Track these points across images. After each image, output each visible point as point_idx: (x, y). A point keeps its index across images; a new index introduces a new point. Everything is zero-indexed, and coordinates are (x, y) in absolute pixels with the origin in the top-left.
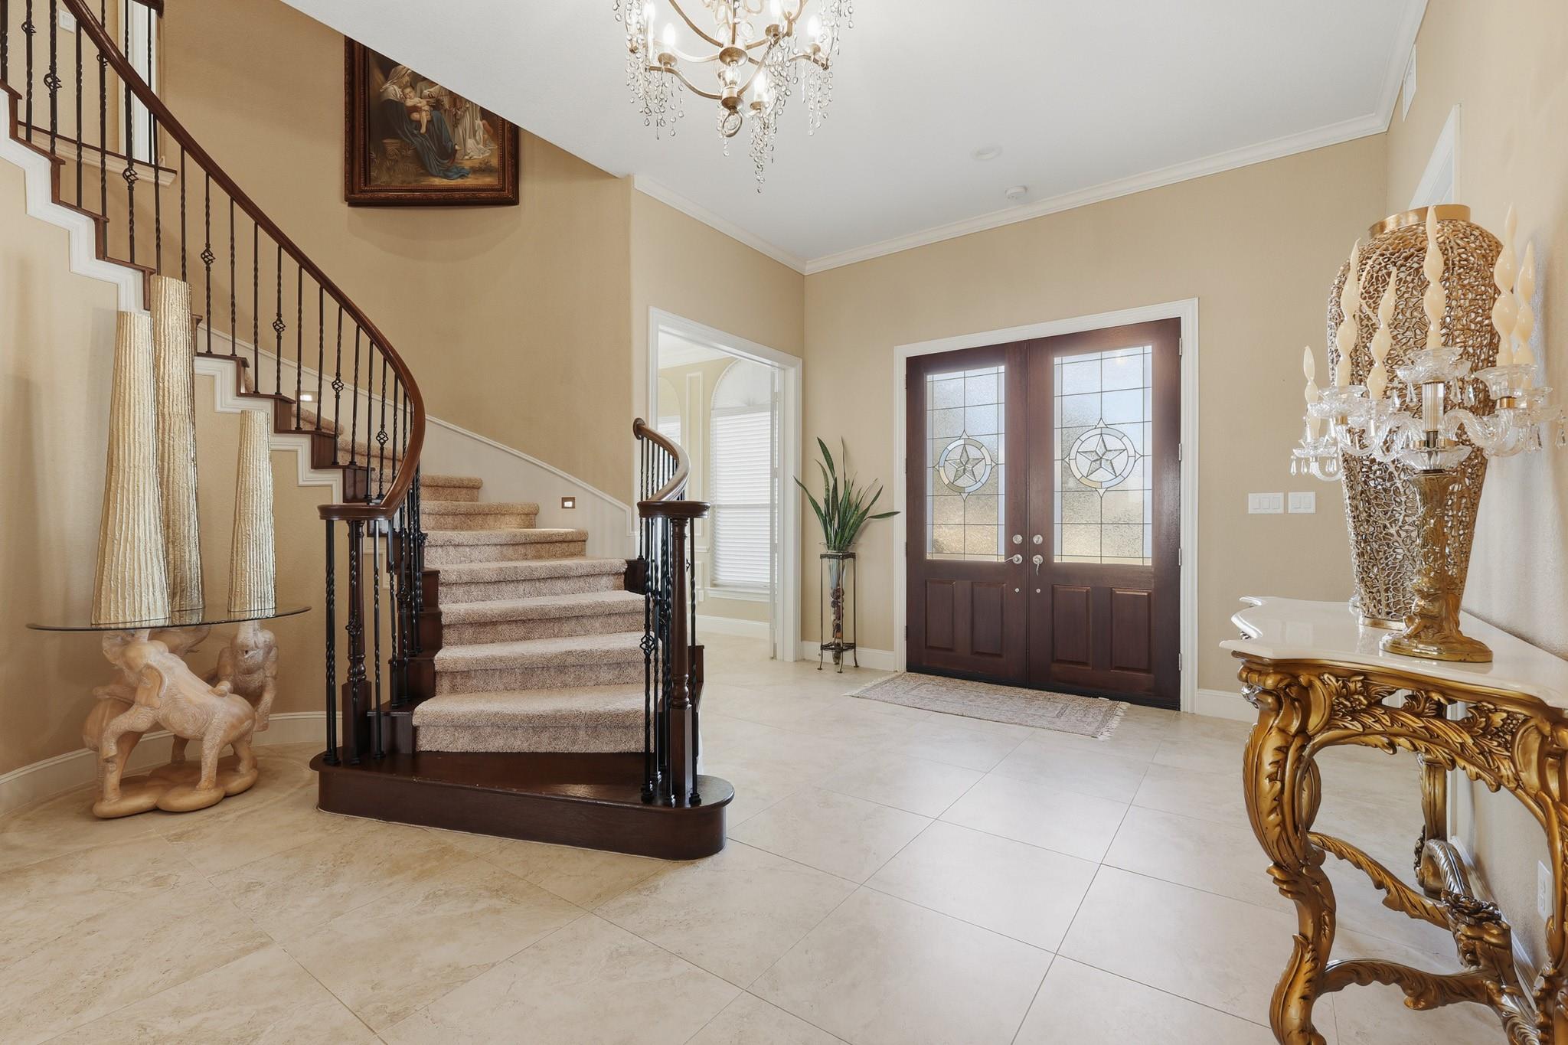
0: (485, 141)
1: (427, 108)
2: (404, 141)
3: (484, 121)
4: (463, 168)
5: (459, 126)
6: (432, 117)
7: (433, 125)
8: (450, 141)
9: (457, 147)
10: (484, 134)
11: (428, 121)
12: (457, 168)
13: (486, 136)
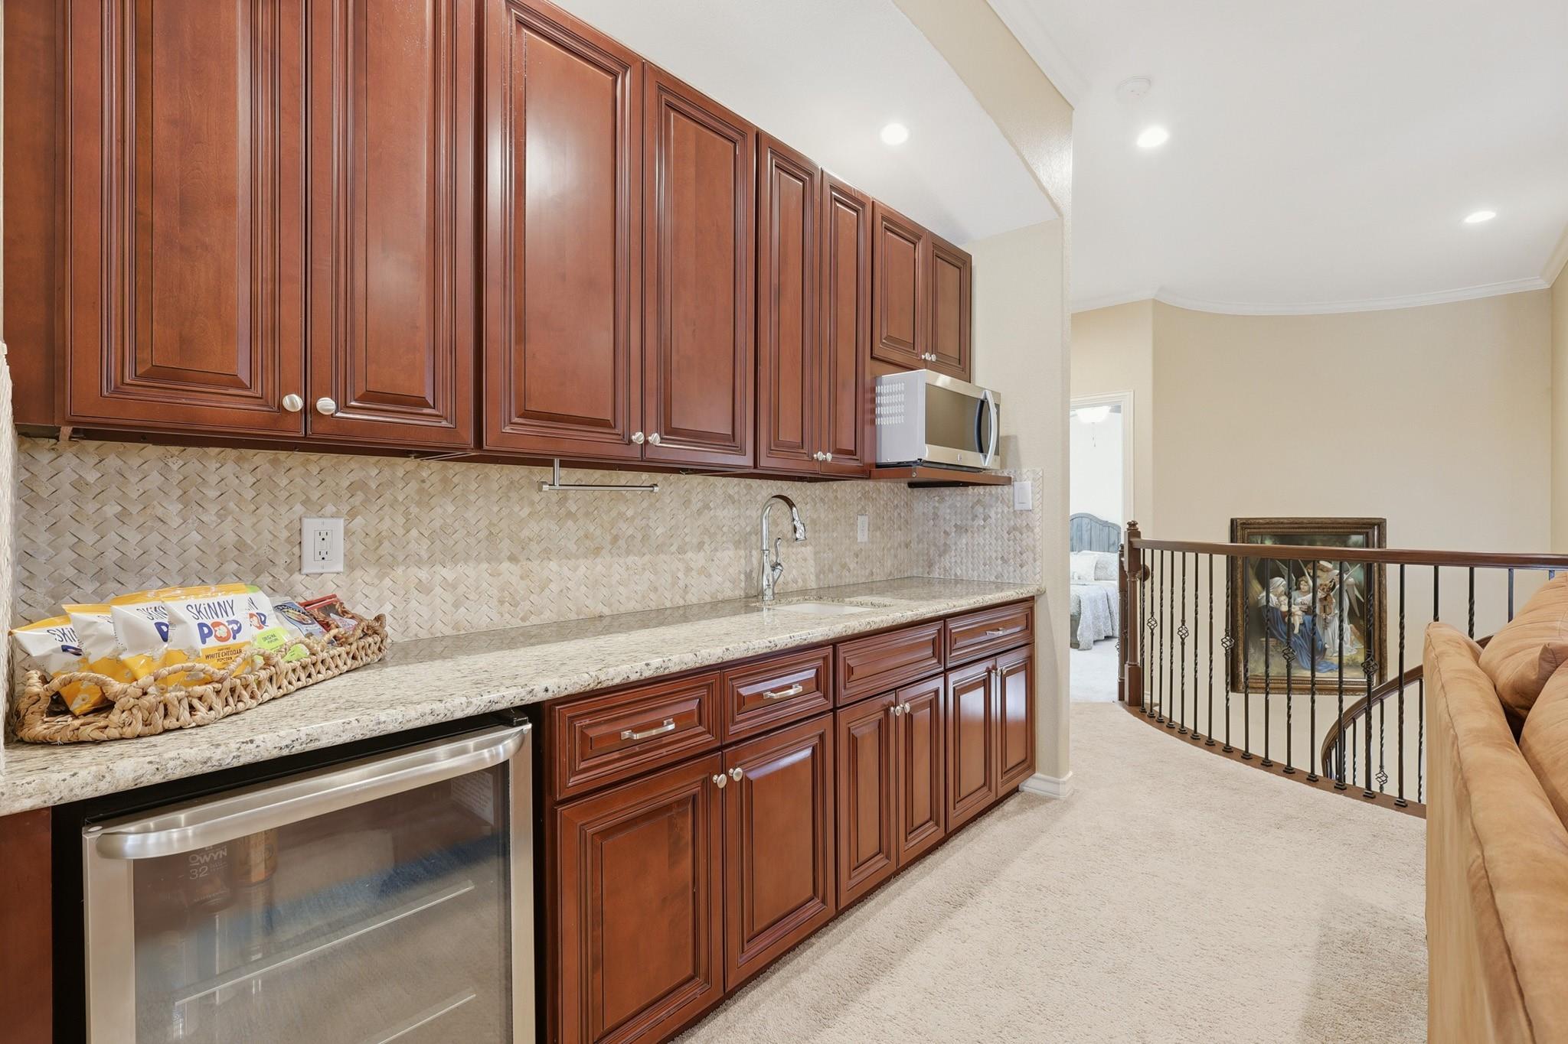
0: (1352, 642)
1: (1300, 613)
2: (1278, 639)
3: (1351, 625)
4: (1332, 664)
5: (1329, 629)
6: (1304, 621)
7: (1305, 627)
8: (1321, 640)
9: (1327, 646)
10: (1351, 635)
11: (1300, 624)
12: (1326, 663)
13: (1353, 637)
